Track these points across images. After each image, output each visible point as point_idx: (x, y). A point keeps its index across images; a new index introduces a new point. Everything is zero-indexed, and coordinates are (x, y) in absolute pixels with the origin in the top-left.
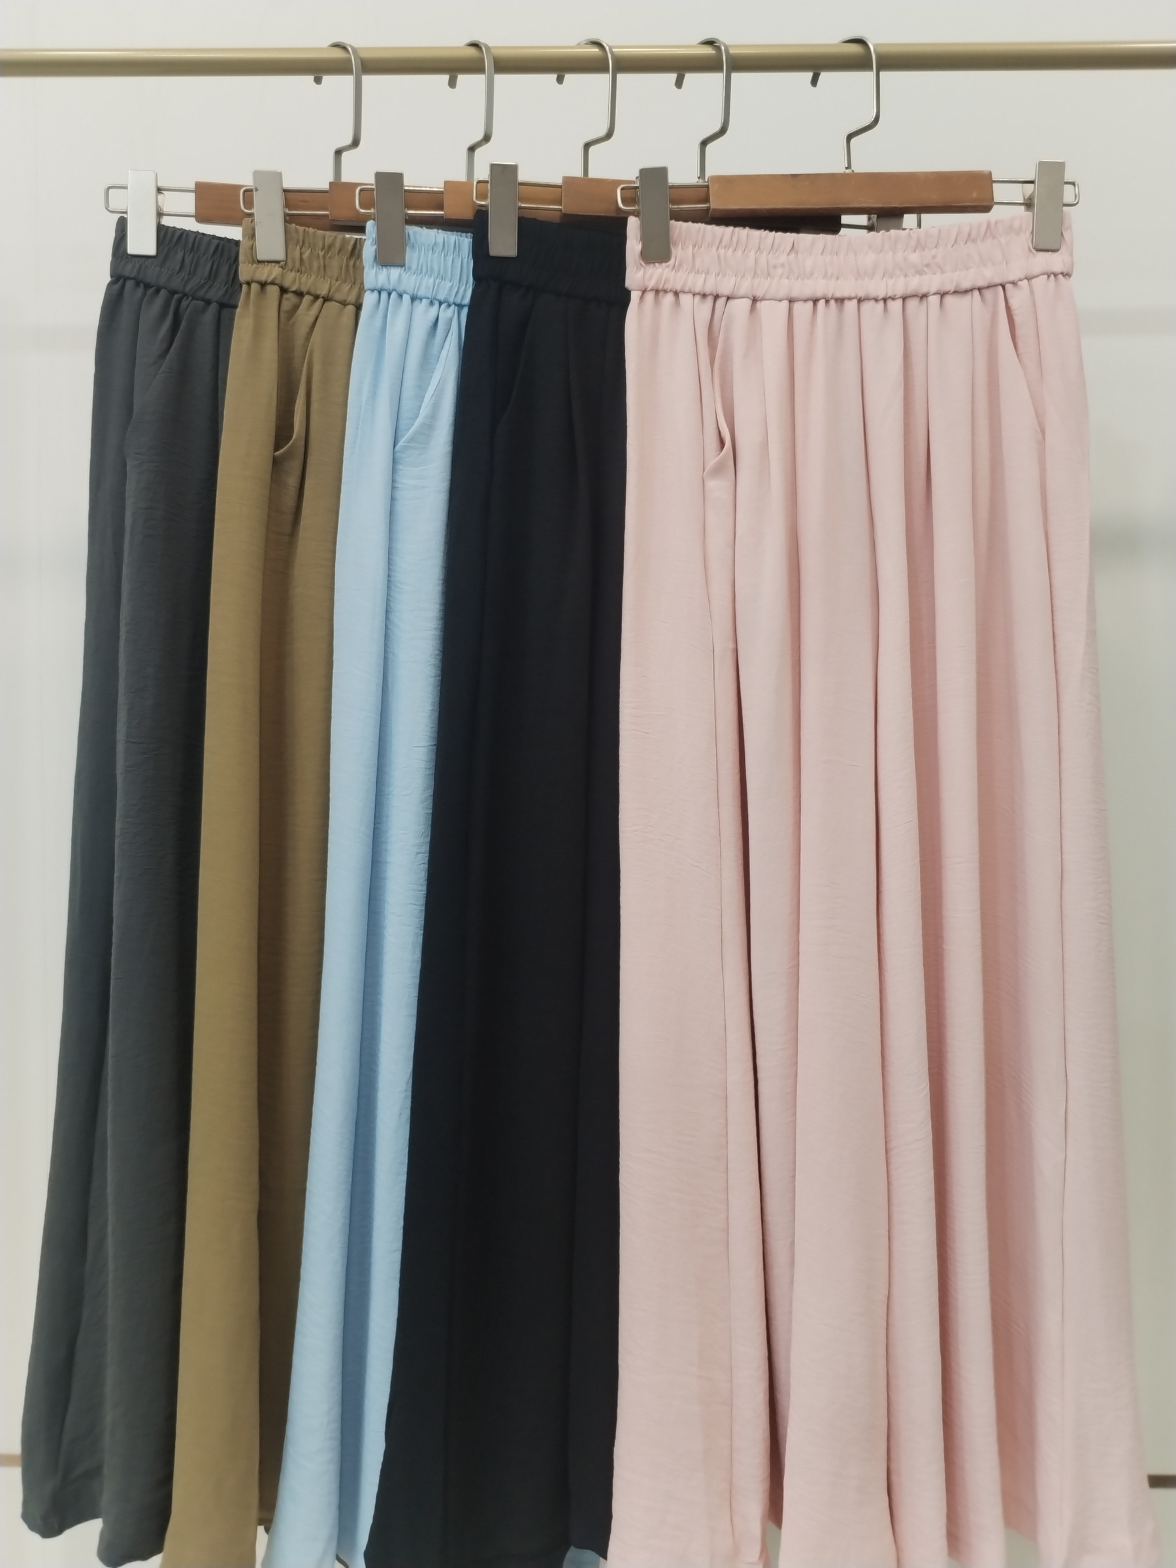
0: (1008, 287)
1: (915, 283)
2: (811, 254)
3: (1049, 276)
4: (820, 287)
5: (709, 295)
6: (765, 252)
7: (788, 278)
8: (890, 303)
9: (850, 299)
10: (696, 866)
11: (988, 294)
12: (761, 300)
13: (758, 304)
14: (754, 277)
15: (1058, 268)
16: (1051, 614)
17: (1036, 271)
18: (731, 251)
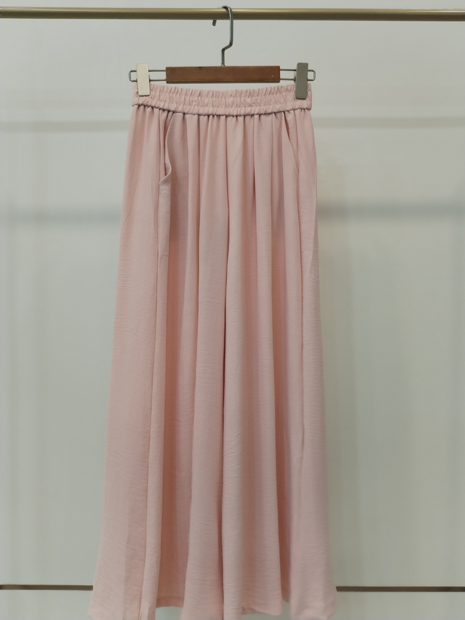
0: (286, 112)
1: (248, 110)
2: (207, 97)
3: (301, 110)
4: (210, 110)
5: (166, 110)
6: (189, 96)
7: (198, 106)
8: (239, 117)
9: (223, 115)
10: (144, 343)
11: (278, 115)
12: (187, 114)
13: (186, 115)
14: (184, 105)
15: (305, 106)
16: (300, 244)
17: (297, 107)
18: (175, 94)
